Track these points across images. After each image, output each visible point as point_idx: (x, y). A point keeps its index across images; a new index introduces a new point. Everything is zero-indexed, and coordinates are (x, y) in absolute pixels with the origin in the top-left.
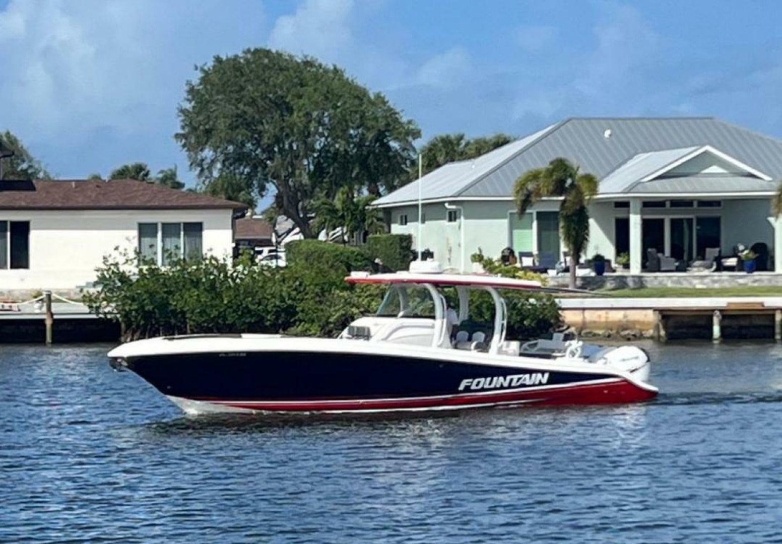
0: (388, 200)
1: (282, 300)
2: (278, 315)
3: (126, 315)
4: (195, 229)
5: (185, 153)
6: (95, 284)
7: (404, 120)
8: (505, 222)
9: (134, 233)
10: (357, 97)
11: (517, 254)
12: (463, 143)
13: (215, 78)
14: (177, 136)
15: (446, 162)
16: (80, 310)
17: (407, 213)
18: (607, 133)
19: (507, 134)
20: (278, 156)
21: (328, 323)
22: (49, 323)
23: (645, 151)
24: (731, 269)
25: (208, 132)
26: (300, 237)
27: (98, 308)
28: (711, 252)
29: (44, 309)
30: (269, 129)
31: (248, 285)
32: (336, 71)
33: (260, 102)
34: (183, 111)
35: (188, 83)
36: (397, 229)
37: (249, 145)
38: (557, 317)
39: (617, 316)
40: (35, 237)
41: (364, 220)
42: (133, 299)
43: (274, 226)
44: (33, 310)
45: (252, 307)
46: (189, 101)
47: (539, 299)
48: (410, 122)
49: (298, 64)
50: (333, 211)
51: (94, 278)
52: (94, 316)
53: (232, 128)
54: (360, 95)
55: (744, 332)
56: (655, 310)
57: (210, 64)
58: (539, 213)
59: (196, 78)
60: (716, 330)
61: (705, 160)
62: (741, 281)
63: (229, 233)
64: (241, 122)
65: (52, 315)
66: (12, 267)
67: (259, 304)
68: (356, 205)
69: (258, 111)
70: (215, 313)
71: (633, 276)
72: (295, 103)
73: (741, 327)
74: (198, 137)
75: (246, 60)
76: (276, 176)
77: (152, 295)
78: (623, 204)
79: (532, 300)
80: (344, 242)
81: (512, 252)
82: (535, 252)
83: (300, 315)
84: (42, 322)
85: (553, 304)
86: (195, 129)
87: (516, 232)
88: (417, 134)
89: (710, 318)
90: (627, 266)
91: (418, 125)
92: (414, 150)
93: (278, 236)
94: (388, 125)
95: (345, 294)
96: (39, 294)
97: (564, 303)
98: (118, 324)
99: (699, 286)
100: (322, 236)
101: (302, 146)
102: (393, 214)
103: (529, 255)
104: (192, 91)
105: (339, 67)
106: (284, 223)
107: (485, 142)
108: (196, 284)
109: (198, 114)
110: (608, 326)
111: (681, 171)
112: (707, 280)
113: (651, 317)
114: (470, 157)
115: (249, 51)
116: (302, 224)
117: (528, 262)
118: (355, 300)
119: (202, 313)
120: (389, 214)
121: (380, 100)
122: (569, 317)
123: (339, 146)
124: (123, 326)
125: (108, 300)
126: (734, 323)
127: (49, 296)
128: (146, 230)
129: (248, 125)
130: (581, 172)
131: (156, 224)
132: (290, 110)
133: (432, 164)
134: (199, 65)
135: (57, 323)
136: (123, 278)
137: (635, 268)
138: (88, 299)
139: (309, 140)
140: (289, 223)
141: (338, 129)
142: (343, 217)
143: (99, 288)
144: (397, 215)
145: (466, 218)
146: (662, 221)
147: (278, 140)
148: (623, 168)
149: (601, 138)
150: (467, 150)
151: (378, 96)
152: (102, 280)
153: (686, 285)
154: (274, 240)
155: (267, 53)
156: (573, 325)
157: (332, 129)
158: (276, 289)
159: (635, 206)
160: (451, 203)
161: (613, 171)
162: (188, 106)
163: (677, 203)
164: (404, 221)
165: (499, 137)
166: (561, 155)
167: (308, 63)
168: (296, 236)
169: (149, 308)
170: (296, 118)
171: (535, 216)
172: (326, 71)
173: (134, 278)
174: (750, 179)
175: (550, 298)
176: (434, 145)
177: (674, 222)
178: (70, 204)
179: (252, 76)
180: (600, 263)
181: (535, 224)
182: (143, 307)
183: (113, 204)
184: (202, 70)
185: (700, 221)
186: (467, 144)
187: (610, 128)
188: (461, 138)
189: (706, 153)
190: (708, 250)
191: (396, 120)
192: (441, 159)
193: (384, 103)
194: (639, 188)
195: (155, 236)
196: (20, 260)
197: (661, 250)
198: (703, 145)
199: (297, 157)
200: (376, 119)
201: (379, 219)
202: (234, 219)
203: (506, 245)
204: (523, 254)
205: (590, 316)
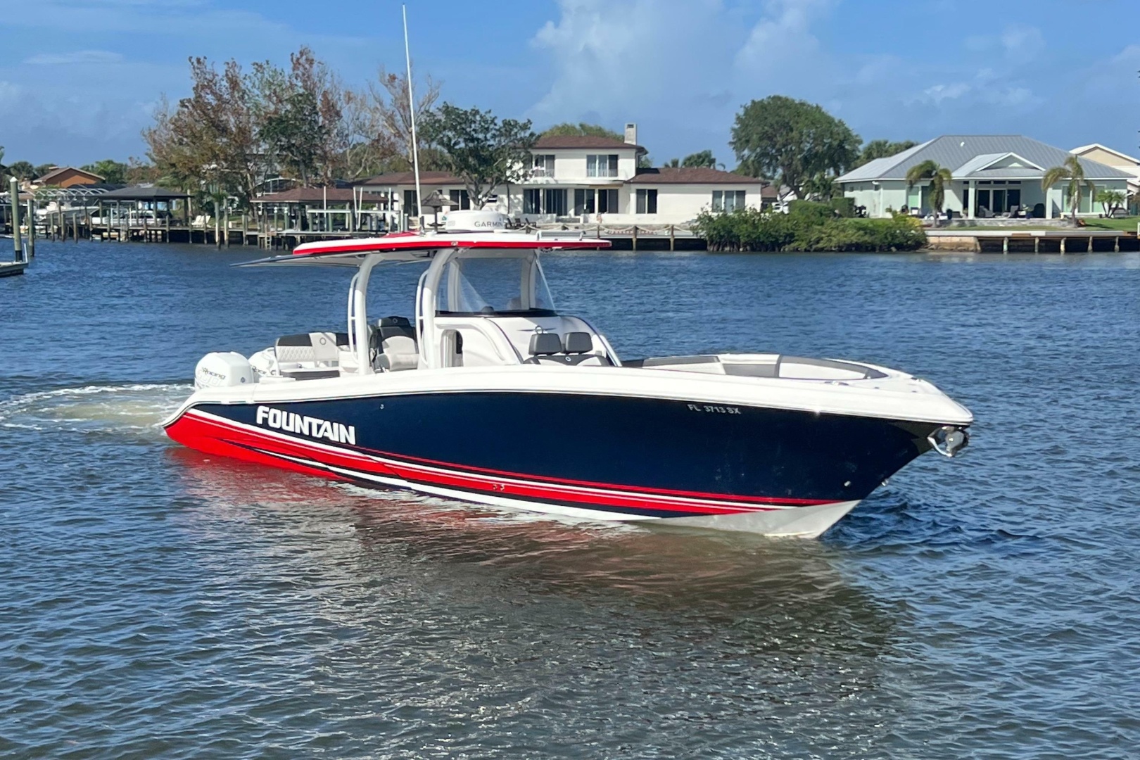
0: (845, 178)
1: (788, 230)
2: (785, 238)
3: (711, 237)
4: (742, 194)
5: (734, 152)
6: (697, 221)
7: (854, 134)
8: (904, 192)
9: (710, 196)
10: (829, 123)
11: (909, 208)
12: (888, 144)
13: (752, 113)
14: (731, 143)
15: (878, 157)
16: (688, 234)
17: (854, 185)
18: (962, 144)
19: (913, 141)
20: (784, 155)
21: (810, 242)
22: (672, 240)
23: (982, 154)
24: (1023, 217)
25: (747, 141)
26: (795, 197)
27: (697, 233)
28: (1014, 208)
29: (670, 233)
30: (780, 140)
31: (771, 223)
32: (817, 107)
33: (776, 126)
34: (734, 130)
35: (737, 114)
36: (848, 194)
37: (769, 148)
38: (926, 240)
39: (956, 240)
40: (660, 198)
41: (830, 189)
42: (715, 229)
43: (779, 190)
44: (665, 234)
45: (773, 233)
46: (737, 124)
47: (917, 231)
48: (857, 136)
49: (796, 104)
50: (814, 184)
51: (696, 217)
52: (695, 237)
53: (761, 139)
54: (830, 121)
55: (1020, 248)
56: (975, 236)
57: (749, 104)
58: (923, 187)
59: (741, 112)
60: (1005, 247)
61: (1011, 160)
62: (1023, 223)
63: (759, 196)
64: (765, 136)
65: (674, 236)
66: (649, 212)
67: (776, 232)
68: (826, 181)
69: (774, 131)
70: (754, 236)
71: (969, 220)
72: (794, 126)
73: (1019, 246)
74: (741, 144)
75: (769, 103)
76: (783, 165)
77: (724, 227)
78: (966, 182)
79: (913, 232)
80: (819, 200)
81: (907, 207)
82: (919, 206)
83: (796, 238)
84: (669, 240)
85: (924, 234)
86: (740, 139)
87: (910, 197)
88: (860, 142)
89: (1003, 241)
90: (967, 215)
91: (862, 137)
92: (859, 151)
93: (781, 197)
94: (845, 137)
95: (819, 227)
96: (667, 226)
97: (930, 233)
98: (706, 241)
99: (1001, 225)
100: (807, 197)
101: (797, 149)
102: (846, 186)
103: (916, 208)
104: (738, 118)
105: (820, 105)
106: (784, 189)
107: (900, 145)
108: (746, 222)
109: (742, 132)
110: (951, 244)
111: (998, 165)
112: (1006, 223)
113: (972, 240)
114: (891, 155)
115: (770, 97)
116: (795, 190)
117: (915, 212)
118: (824, 231)
119: (748, 236)
120: (844, 186)
121: (841, 123)
122: (932, 240)
123: (819, 148)
124: (708, 243)
125: (703, 229)
126: (1015, 244)
127: (673, 227)
128: (717, 195)
129: (769, 137)
130: (942, 167)
131: (721, 192)
132: (792, 130)
133: (869, 157)
134: (744, 104)
135: (676, 240)
136: (710, 219)
137: (971, 216)
138: (692, 229)
139: (802, 146)
140: (788, 189)
141: (818, 139)
142: (818, 187)
143: (698, 223)
144: (848, 187)
145: (885, 189)
146: (989, 191)
147: (784, 146)
148: (969, 163)
149: (959, 146)
150: (890, 149)
151: (840, 121)
152: (699, 219)
153: (994, 225)
154: (778, 198)
155: (779, 98)
156: (934, 244)
157: (815, 139)
158: (785, 224)
159: (972, 183)
160: (876, 181)
161: (963, 164)
162: (736, 127)
163: (996, 182)
164: (852, 190)
165: (908, 142)
166: (929, 159)
167: (802, 104)
168: (791, 197)
169: (722, 234)
170: (795, 134)
171: (920, 188)
172: (812, 108)
173: (715, 219)
174: (1034, 170)
175: (923, 231)
176: (871, 146)
177: (994, 191)
178: (679, 181)
179: (771, 112)
180: (950, 213)
181: (920, 193)
182: (719, 233)
183: (700, 181)
184: (745, 107)
185: (1009, 191)
186: (890, 146)
187: (964, 141)
188: (886, 142)
189: (1011, 156)
190: (1012, 207)
191: (850, 135)
192: (875, 155)
193: (843, 125)
194: (974, 174)
195: (721, 197)
196: (653, 209)
197: (988, 207)
198: (1009, 152)
199: (794, 155)
200: (838, 134)
201: (839, 189)
202: (762, 188)
203: (904, 203)
204: (913, 208)
205: (942, 240)
